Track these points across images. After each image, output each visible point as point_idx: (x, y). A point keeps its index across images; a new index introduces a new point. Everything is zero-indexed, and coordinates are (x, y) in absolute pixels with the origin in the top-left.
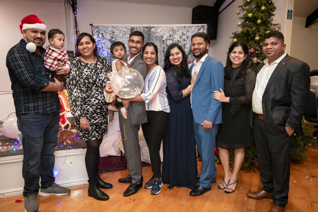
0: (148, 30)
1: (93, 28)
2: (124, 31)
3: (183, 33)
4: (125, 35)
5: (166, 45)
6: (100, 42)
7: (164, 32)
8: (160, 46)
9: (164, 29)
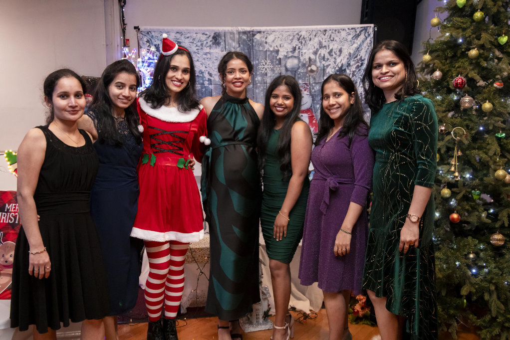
0: (248, 37)
1: (139, 35)
2: (200, 41)
3: (320, 43)
4: (202, 49)
5: (284, 68)
6: (152, 63)
7: (280, 42)
8: (273, 70)
9: (281, 36)
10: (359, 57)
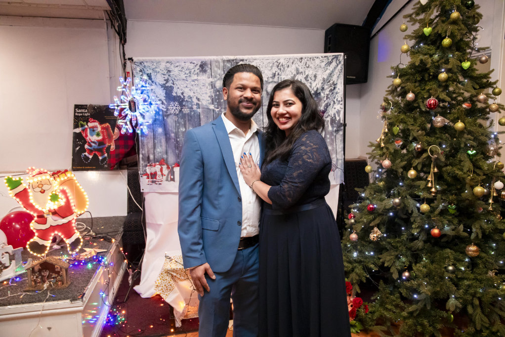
2: (188, 69)
3: (297, 70)
4: (190, 76)
9: (261, 64)
10: (331, 82)
